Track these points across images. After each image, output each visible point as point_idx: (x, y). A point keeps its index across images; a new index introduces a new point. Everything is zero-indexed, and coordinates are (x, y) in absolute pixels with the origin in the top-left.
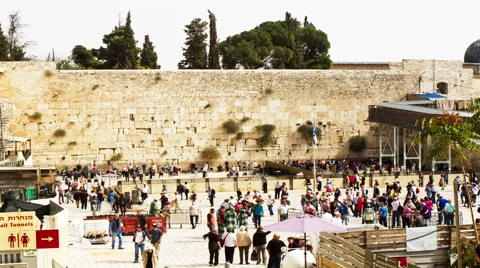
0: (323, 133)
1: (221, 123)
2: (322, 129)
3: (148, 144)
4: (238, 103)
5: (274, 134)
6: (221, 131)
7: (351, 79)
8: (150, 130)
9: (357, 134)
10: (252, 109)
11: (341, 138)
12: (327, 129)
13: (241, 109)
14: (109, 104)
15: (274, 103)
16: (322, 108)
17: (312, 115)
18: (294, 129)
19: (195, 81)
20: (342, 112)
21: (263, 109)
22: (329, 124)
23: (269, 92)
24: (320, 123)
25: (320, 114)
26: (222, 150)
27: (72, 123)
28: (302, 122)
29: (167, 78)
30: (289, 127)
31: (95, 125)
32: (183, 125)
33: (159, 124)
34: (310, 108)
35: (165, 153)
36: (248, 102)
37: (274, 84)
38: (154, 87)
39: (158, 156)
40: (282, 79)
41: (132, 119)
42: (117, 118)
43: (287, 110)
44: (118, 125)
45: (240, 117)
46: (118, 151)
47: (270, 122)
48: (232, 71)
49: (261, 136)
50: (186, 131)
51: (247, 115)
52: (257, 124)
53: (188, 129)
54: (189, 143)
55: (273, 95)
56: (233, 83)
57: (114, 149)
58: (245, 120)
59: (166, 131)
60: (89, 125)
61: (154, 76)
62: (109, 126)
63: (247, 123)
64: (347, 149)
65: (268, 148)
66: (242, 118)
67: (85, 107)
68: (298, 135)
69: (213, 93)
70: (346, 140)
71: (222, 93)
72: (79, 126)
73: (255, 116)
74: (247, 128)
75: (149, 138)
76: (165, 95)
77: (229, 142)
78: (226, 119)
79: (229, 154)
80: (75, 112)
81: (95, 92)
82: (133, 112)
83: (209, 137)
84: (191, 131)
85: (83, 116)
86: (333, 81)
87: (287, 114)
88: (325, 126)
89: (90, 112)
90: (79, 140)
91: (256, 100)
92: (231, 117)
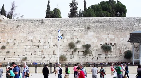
0: (112, 49)
1: (67, 44)
2: (112, 47)
3: (37, 53)
4: (75, 34)
5: (90, 49)
6: (67, 47)
7: (125, 22)
8: (38, 46)
9: (128, 50)
10: (81, 37)
11: (120, 51)
12: (114, 47)
13: (76, 37)
14: (23, 34)
15: (91, 34)
16: (112, 36)
17: (107, 40)
18: (100, 46)
19: (57, 23)
20: (121, 38)
21: (86, 37)
22: (115, 44)
23: (88, 28)
24: (111, 44)
25: (111, 39)
26: (68, 57)
27: (8, 43)
28: (103, 43)
29: (46, 22)
30: (97, 46)
31: (17, 44)
32: (52, 44)
33: (42, 43)
34: (106, 36)
35: (44, 57)
36: (80, 33)
37: (91, 25)
38: (40, 26)
39: (41, 59)
40: (94, 22)
41: (32, 41)
42: (26, 41)
43: (97, 37)
44: (26, 44)
45: (76, 40)
46: (25, 56)
47: (89, 43)
48: (73, 18)
49: (85, 50)
50: (53, 47)
51: (79, 40)
52: (83, 44)
53: (54, 46)
54: (54, 53)
55: (90, 30)
56: (73, 24)
57: (24, 55)
58: (78, 42)
59: (45, 47)
60: (14, 44)
61: (41, 21)
62: (22, 44)
63: (79, 43)
64: (123, 57)
65: (88, 56)
66: (77, 41)
67: (13, 36)
68: (101, 50)
69: (64, 29)
70: (123, 52)
71: (68, 29)
72: (11, 44)
73: (82, 40)
74: (79, 46)
75: (38, 50)
76: (45, 30)
77: (71, 53)
78: (70, 41)
79: (71, 58)
80: (9, 38)
81: (18, 29)
82: (32, 38)
83: (63, 50)
84: (55, 47)
85: (13, 40)
86: (117, 23)
87: (96, 39)
88: (113, 45)
89: (15, 38)
90: (11, 51)
91: (83, 33)
92: (72, 41)
